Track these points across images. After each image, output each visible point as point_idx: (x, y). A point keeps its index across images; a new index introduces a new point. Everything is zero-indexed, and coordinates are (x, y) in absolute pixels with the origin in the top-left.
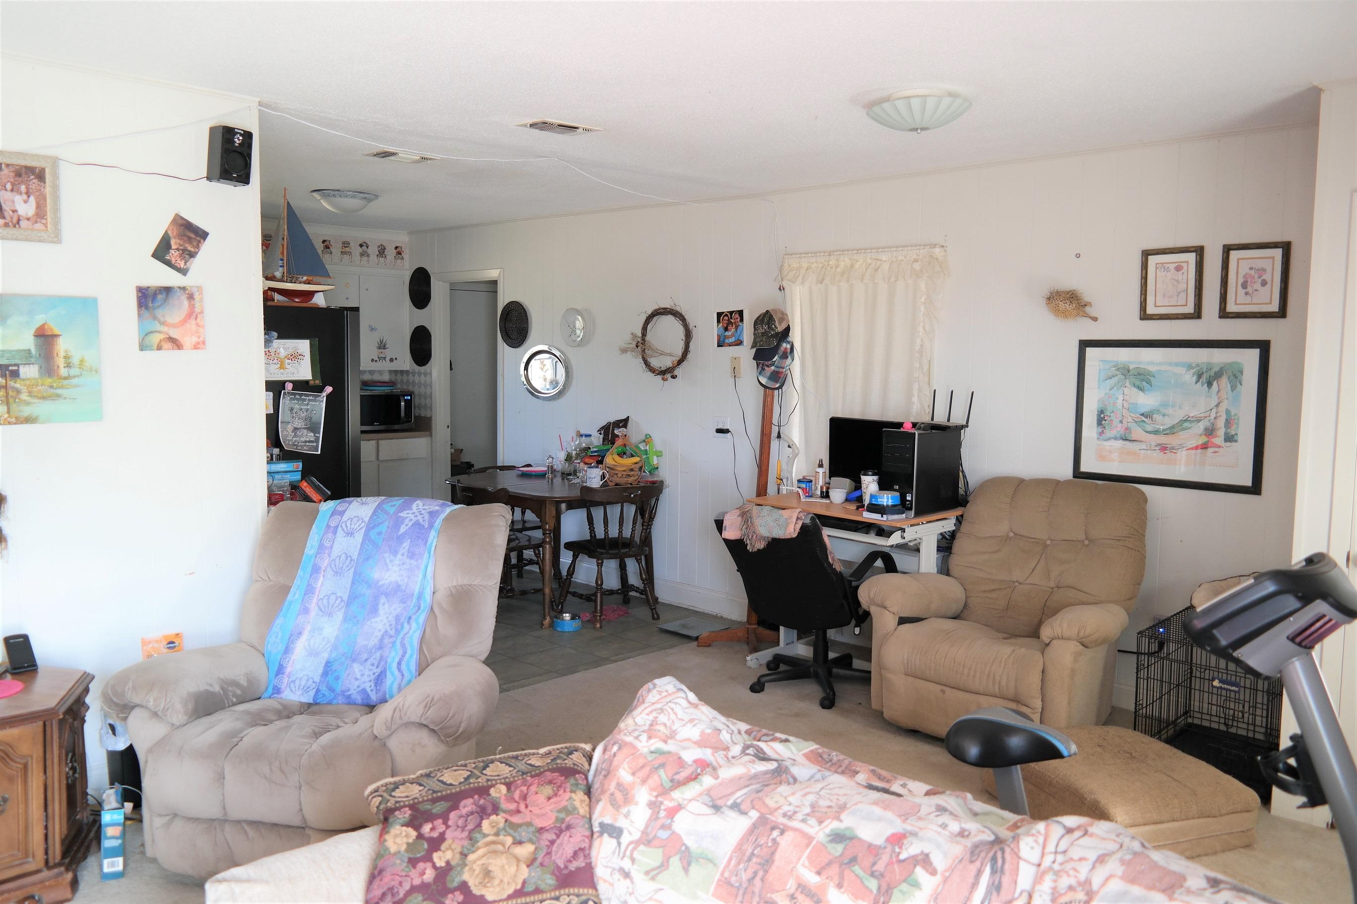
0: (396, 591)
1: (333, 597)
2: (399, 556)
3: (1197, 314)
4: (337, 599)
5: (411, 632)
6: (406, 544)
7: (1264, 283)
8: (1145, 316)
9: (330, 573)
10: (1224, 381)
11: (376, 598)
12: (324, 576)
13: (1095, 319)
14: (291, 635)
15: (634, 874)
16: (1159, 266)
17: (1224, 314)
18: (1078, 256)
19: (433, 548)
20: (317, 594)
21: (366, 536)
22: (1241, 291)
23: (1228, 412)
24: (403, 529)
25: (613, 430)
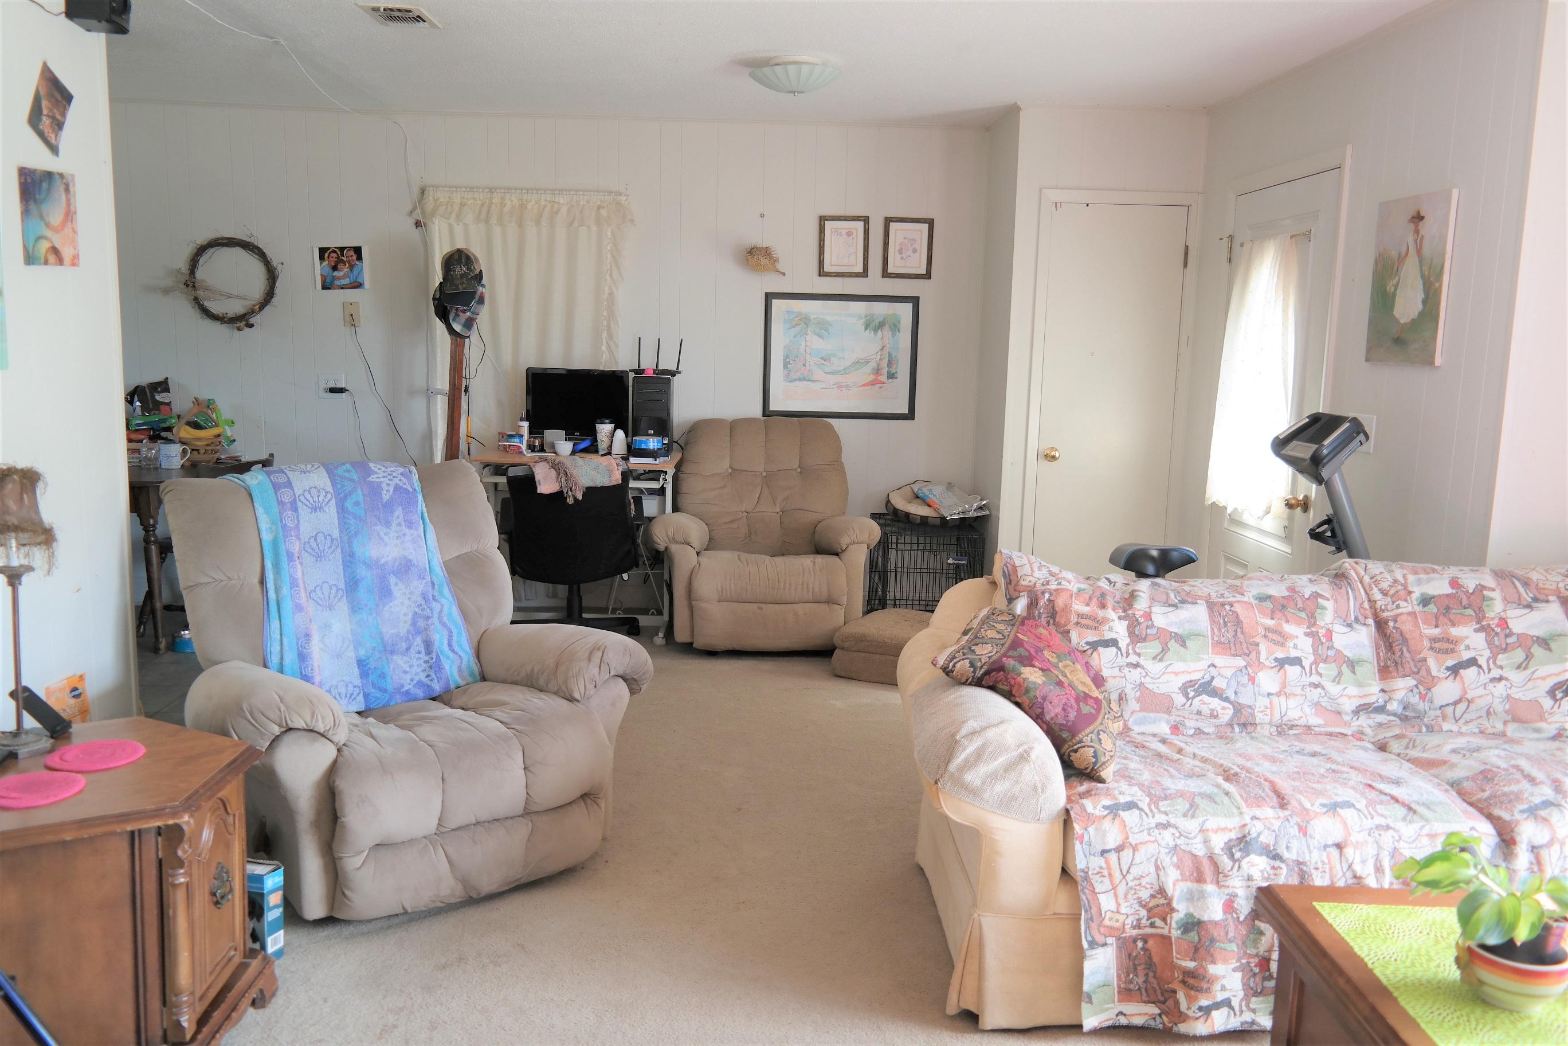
0: (405, 568)
1: (326, 587)
2: (394, 527)
3: (865, 274)
4: (331, 589)
5: (446, 609)
6: (399, 512)
7: (915, 251)
8: (822, 273)
9: (307, 559)
10: (887, 327)
11: (383, 580)
12: (301, 564)
13: (784, 274)
14: (298, 639)
15: (1142, 662)
16: (836, 232)
17: (886, 274)
18: (762, 216)
19: (426, 514)
20: (301, 585)
21: (342, 510)
22: (898, 256)
23: (890, 355)
24: (386, 497)
25: (153, 397)
